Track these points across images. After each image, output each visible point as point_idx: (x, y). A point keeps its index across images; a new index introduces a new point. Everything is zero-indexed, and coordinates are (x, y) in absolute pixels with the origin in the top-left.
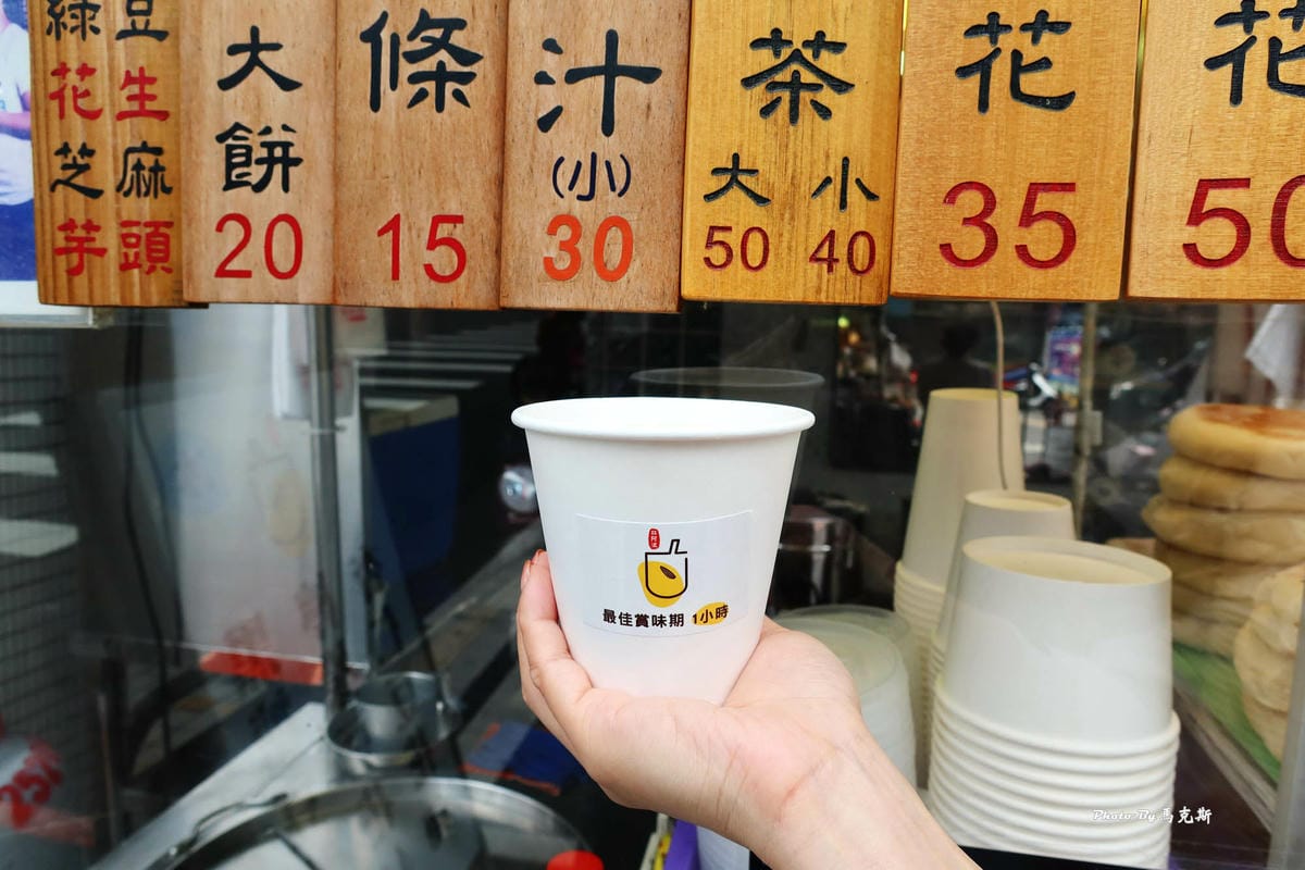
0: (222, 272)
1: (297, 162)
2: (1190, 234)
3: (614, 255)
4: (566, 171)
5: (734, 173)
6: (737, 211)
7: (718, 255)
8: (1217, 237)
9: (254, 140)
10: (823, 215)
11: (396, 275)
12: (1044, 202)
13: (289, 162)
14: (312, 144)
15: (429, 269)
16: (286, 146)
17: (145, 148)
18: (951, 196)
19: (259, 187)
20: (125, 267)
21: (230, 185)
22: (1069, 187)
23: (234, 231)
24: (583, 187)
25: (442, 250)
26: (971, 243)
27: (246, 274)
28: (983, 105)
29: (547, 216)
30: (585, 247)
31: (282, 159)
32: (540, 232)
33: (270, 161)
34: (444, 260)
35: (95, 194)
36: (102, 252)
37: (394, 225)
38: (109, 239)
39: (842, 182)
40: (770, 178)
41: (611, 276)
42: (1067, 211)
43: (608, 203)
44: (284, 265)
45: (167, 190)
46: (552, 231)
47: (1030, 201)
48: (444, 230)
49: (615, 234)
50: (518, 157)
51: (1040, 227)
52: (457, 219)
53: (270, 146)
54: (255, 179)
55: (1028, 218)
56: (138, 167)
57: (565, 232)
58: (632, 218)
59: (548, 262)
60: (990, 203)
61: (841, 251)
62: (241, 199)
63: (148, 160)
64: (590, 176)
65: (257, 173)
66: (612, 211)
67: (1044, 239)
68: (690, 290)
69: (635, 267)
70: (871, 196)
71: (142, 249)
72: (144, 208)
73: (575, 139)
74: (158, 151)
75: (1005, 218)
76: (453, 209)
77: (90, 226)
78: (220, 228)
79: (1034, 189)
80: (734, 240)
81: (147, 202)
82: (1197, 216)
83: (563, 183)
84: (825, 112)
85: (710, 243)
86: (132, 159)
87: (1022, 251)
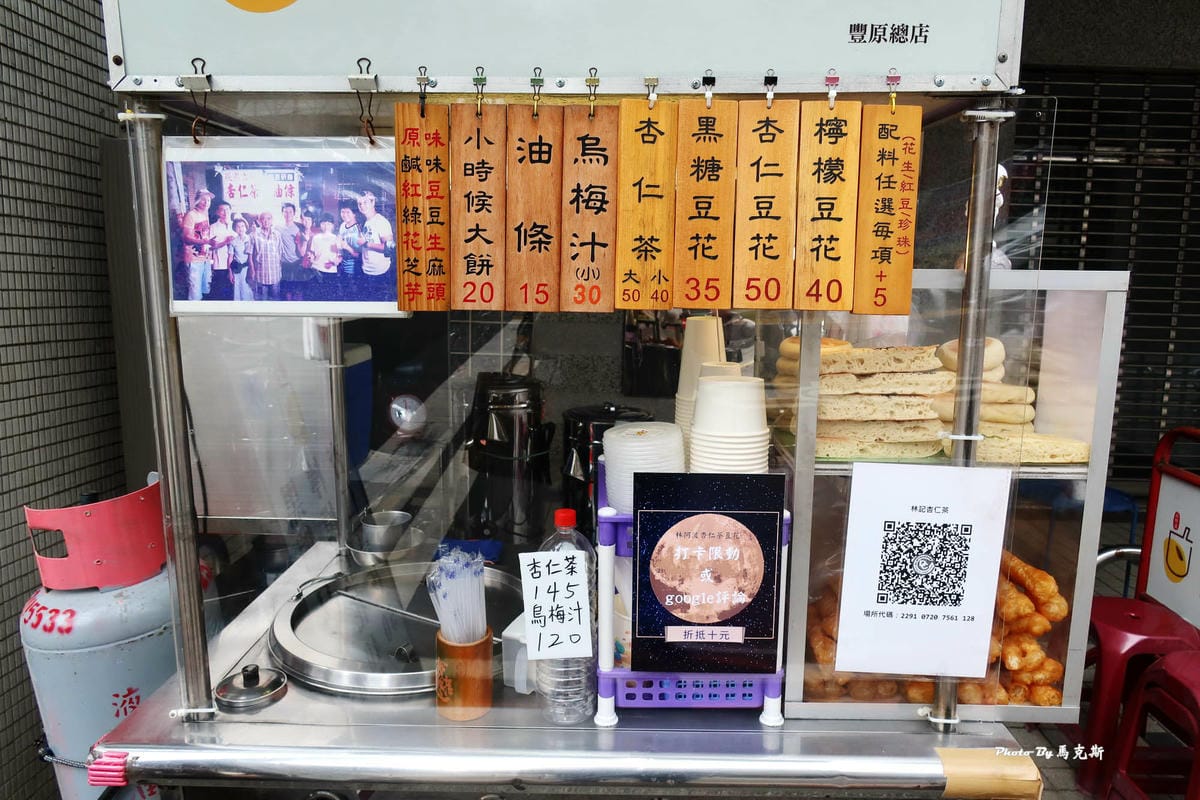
0: (465, 300)
1: (492, 266)
2: (747, 292)
3: (595, 297)
4: (580, 271)
5: (630, 275)
6: (631, 285)
7: (626, 297)
8: (753, 293)
9: (477, 259)
10: (654, 286)
11: (526, 302)
12: (711, 283)
13: (489, 266)
14: (497, 260)
15: (537, 300)
16: (488, 261)
17: (436, 260)
18: (688, 282)
19: (479, 274)
20: (429, 298)
21: (468, 273)
22: (717, 280)
23: (470, 288)
24: (585, 277)
25: (541, 294)
26: (693, 294)
27: (474, 301)
28: (695, 258)
29: (575, 285)
30: (586, 294)
31: (487, 265)
32: (572, 289)
33: (483, 265)
34: (542, 298)
35: (419, 274)
36: (421, 293)
37: (525, 286)
38: (423, 289)
39: (659, 277)
40: (639, 276)
41: (595, 303)
42: (718, 286)
43: (593, 282)
44: (487, 298)
45: (444, 273)
46: (576, 289)
47: (708, 283)
48: (541, 288)
49: (595, 291)
50: (565, 267)
51: (710, 290)
52: (545, 285)
53: (483, 261)
54: (477, 271)
55: (707, 288)
56: (434, 266)
57: (580, 290)
58: (600, 286)
59: (575, 298)
60: (698, 284)
61: (659, 295)
62: (472, 277)
63: (437, 263)
64: (587, 274)
65: (478, 269)
66: (594, 284)
67: (712, 293)
68: (618, 306)
69: (601, 300)
70: (667, 280)
71: (435, 293)
72: (435, 279)
73: (583, 262)
74: (441, 261)
75: (702, 287)
76: (545, 282)
77: (416, 285)
78: (465, 286)
79: (709, 280)
80: (630, 293)
81: (437, 277)
82: (748, 288)
83: (579, 275)
84: (654, 258)
85: (624, 294)
86: (432, 263)
87: (706, 296)
